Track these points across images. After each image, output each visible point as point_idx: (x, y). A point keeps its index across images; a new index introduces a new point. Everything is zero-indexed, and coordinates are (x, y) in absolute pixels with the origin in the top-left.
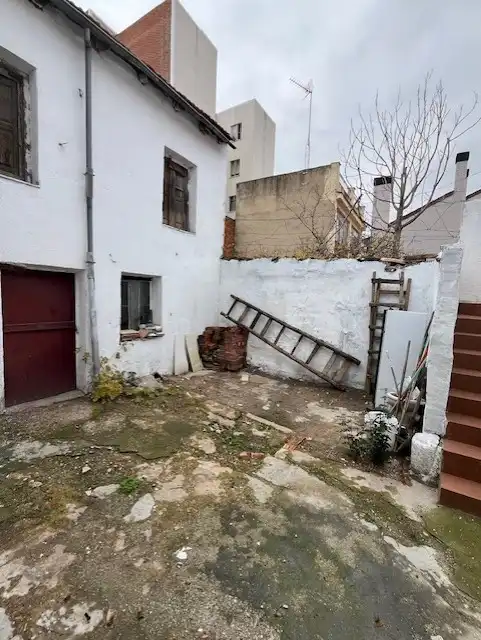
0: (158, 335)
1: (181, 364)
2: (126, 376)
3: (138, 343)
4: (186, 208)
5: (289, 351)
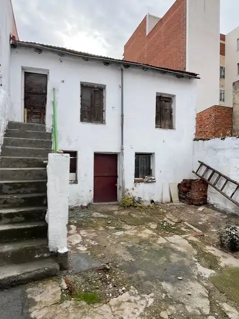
0: (153, 181)
2: (136, 199)
3: (142, 184)
5: (230, 195)
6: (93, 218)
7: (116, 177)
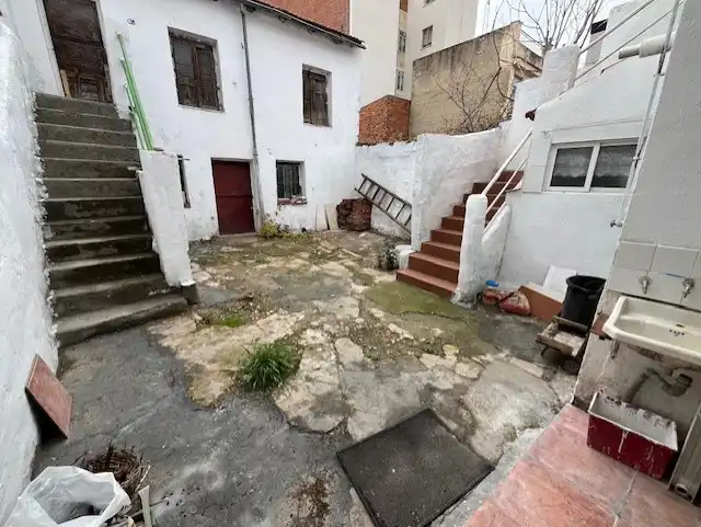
0: (304, 203)
1: (322, 224)
2: (282, 227)
3: (288, 207)
4: (326, 106)
5: (395, 216)
6: (223, 253)
7: (250, 197)
